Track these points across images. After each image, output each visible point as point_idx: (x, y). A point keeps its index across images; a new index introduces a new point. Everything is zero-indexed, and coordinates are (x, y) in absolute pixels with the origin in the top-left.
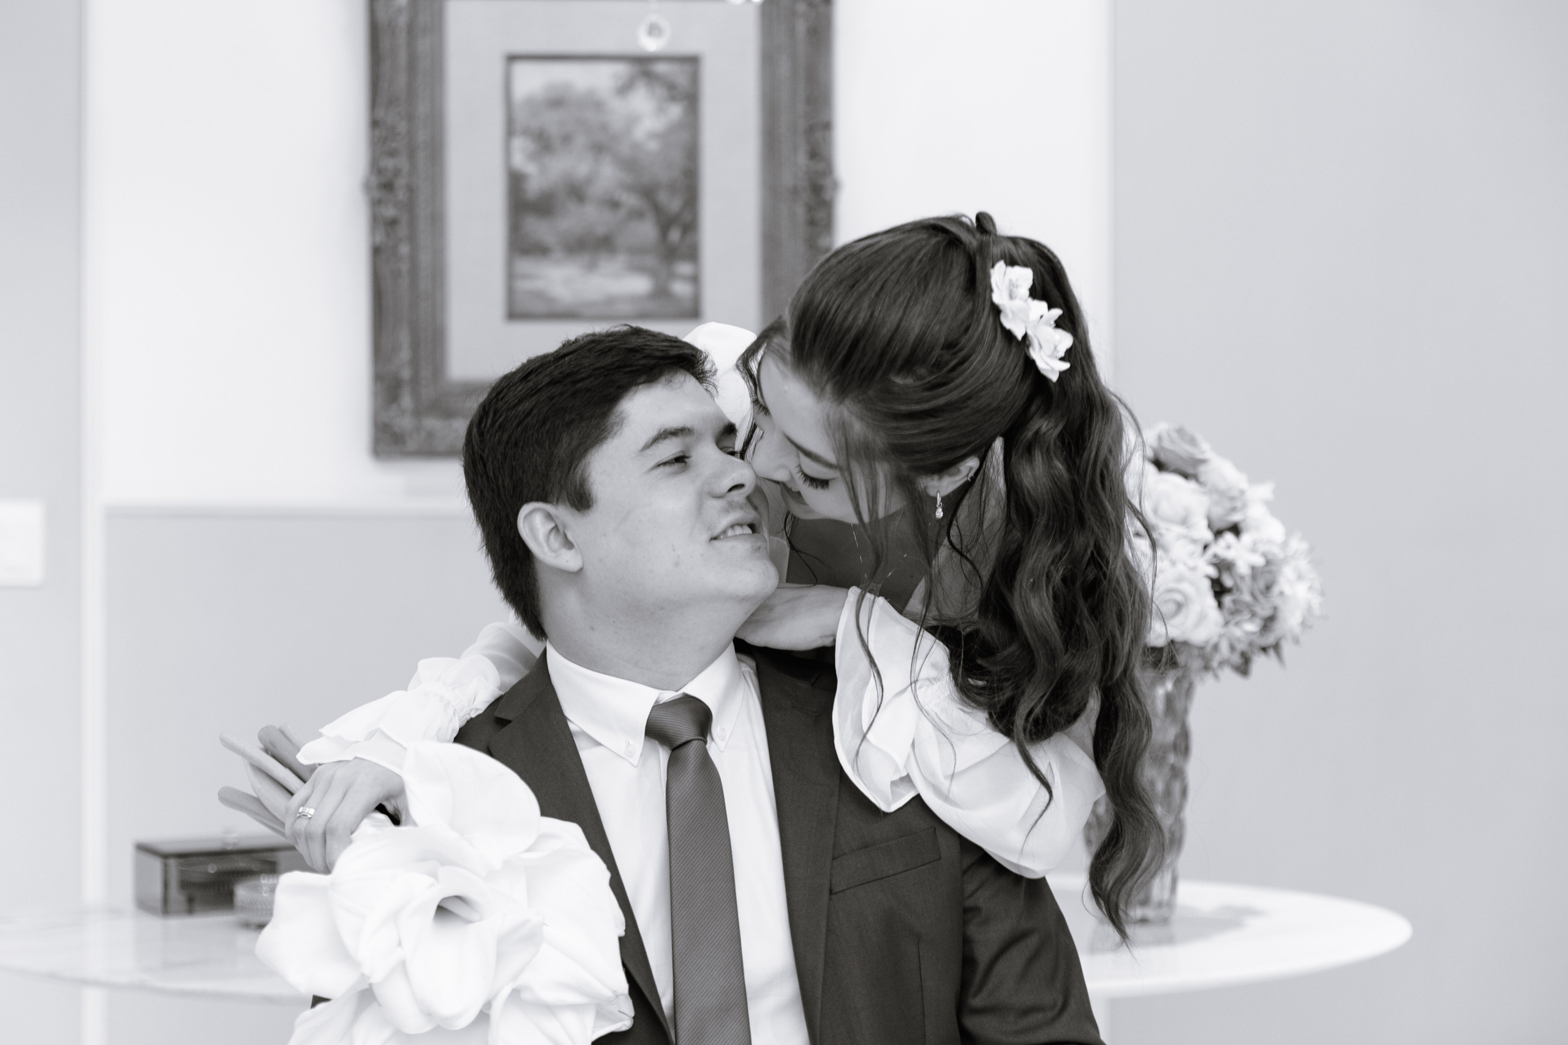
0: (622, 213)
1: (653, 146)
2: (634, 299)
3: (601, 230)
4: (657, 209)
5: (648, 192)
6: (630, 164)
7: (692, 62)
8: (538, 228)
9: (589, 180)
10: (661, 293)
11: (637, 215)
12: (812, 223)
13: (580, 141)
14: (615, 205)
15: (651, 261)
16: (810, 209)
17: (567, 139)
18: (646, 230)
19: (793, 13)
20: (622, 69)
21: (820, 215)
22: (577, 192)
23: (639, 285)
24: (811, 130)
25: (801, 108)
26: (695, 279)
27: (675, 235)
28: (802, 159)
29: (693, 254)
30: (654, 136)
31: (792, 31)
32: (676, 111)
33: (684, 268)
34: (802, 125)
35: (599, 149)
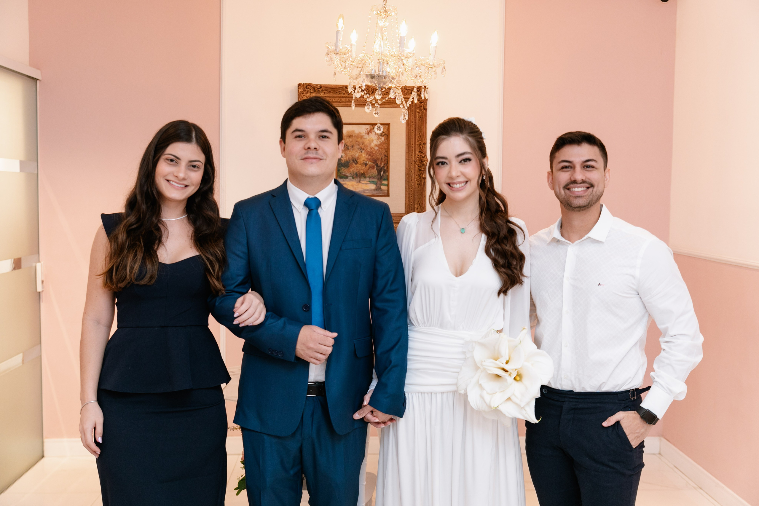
0: (368, 166)
1: (376, 148)
2: (371, 190)
3: (362, 172)
4: (377, 165)
5: (375, 161)
6: (370, 154)
7: (388, 125)
8: (345, 171)
9: (358, 158)
10: (378, 189)
11: (373, 167)
12: (420, 170)
13: (357, 146)
14: (366, 165)
15: (375, 180)
16: (418, 166)
17: (353, 146)
18: (375, 172)
19: (416, 111)
20: (368, 127)
21: (422, 168)
22: (355, 161)
23: (373, 187)
24: (420, 145)
25: (417, 138)
26: (388, 185)
27: (382, 173)
28: (417, 152)
29: (388, 179)
30: (376, 146)
31: (415, 117)
32: (383, 139)
33: (385, 182)
34: (417, 143)
35: (361, 149)
